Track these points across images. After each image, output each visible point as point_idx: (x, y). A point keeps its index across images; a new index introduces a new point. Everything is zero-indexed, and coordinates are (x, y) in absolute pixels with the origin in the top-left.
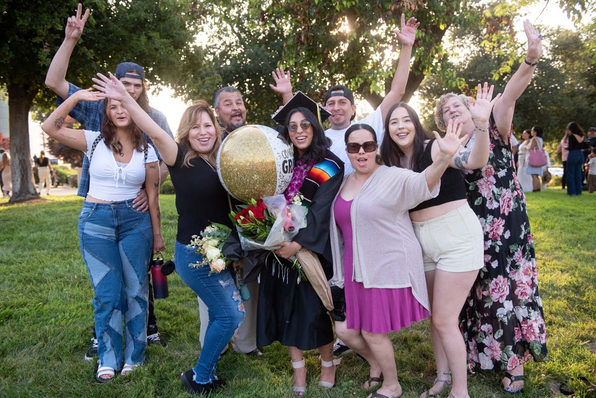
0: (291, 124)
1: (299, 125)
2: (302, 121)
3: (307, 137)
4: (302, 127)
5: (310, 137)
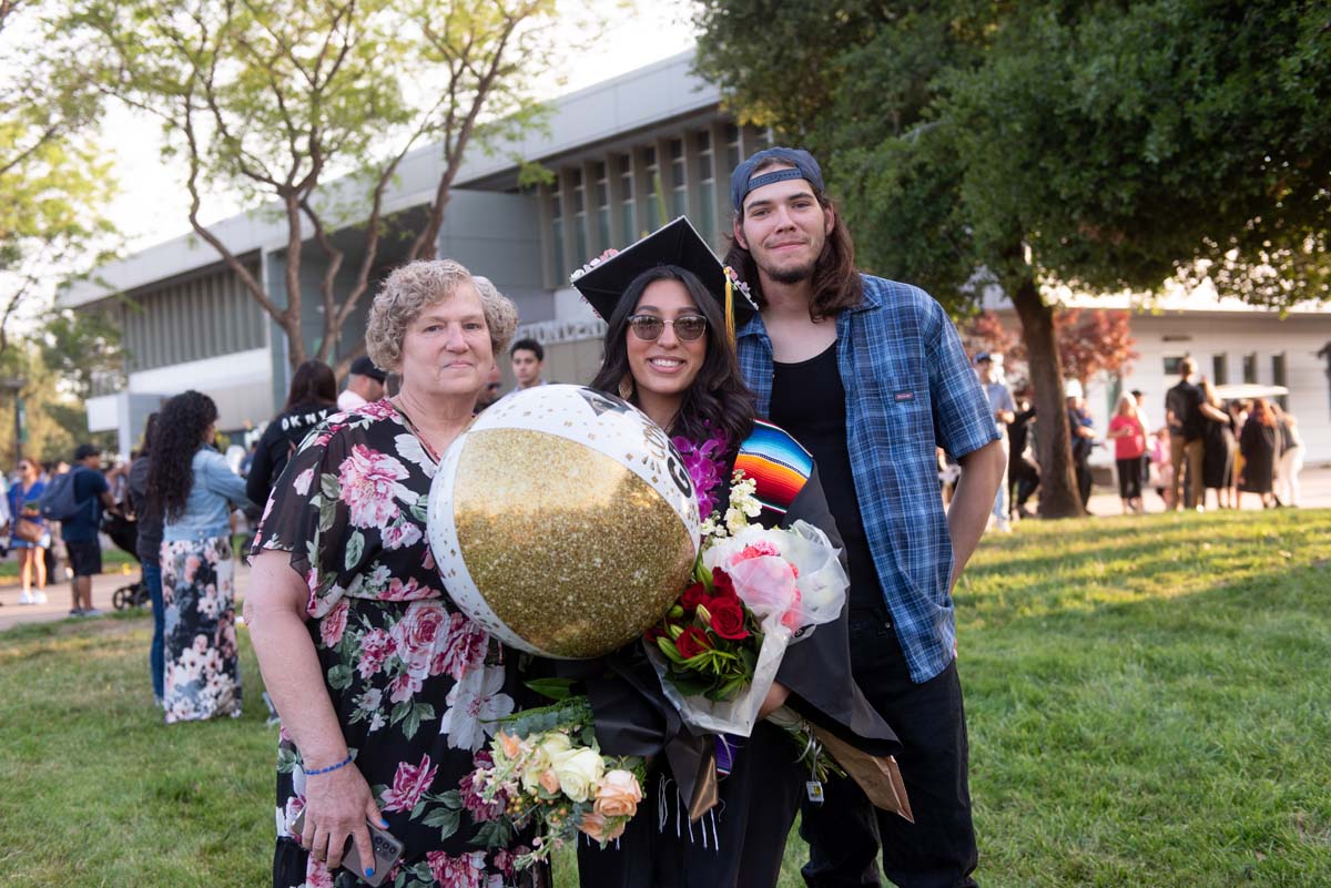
0: (641, 313)
1: (669, 321)
2: (681, 311)
3: (682, 361)
4: (676, 332)
5: (694, 364)
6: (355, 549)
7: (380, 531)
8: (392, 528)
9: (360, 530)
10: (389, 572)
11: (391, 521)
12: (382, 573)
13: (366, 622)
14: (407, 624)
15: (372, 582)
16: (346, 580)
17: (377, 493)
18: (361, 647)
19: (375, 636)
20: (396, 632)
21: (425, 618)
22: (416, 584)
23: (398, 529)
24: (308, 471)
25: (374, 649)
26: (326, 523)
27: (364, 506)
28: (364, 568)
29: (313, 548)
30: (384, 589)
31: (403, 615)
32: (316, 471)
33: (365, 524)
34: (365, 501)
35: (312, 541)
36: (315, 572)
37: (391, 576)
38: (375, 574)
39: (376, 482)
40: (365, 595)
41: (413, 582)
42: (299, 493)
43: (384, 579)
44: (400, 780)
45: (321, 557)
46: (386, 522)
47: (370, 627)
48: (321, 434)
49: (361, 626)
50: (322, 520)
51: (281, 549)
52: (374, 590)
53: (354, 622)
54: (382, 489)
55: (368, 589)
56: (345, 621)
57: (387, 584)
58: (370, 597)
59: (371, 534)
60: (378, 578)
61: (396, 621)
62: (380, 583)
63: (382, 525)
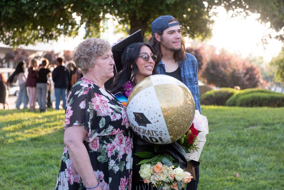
1: (150, 56)
6: (103, 122)
7: (110, 117)
8: (113, 115)
9: (104, 117)
10: (113, 127)
11: (112, 113)
12: (111, 128)
13: (105, 142)
14: (116, 140)
15: (107, 131)
16: (99, 131)
17: (105, 106)
18: (106, 149)
19: (109, 145)
20: (114, 143)
21: (120, 138)
22: (119, 130)
23: (115, 115)
24: (83, 102)
25: (110, 149)
26: (91, 116)
27: (103, 110)
28: (106, 127)
29: (89, 123)
30: (111, 132)
31: (115, 138)
32: (86, 101)
33: (105, 115)
34: (103, 109)
35: (89, 122)
36: (90, 130)
37: (114, 128)
38: (109, 128)
39: (103, 103)
40: (105, 134)
41: (119, 129)
42: (81, 108)
43: (111, 129)
44: (122, 183)
45: (91, 126)
46: (111, 114)
47: (106, 143)
48: (84, 91)
49: (104, 144)
50: (90, 115)
51: (80, 125)
52: (108, 133)
53: (101, 143)
54: (106, 105)
55: (106, 133)
56: (99, 143)
57: (112, 131)
58: (107, 135)
59: (107, 118)
60: (110, 129)
61: (113, 140)
62: (111, 130)
63: (110, 115)
